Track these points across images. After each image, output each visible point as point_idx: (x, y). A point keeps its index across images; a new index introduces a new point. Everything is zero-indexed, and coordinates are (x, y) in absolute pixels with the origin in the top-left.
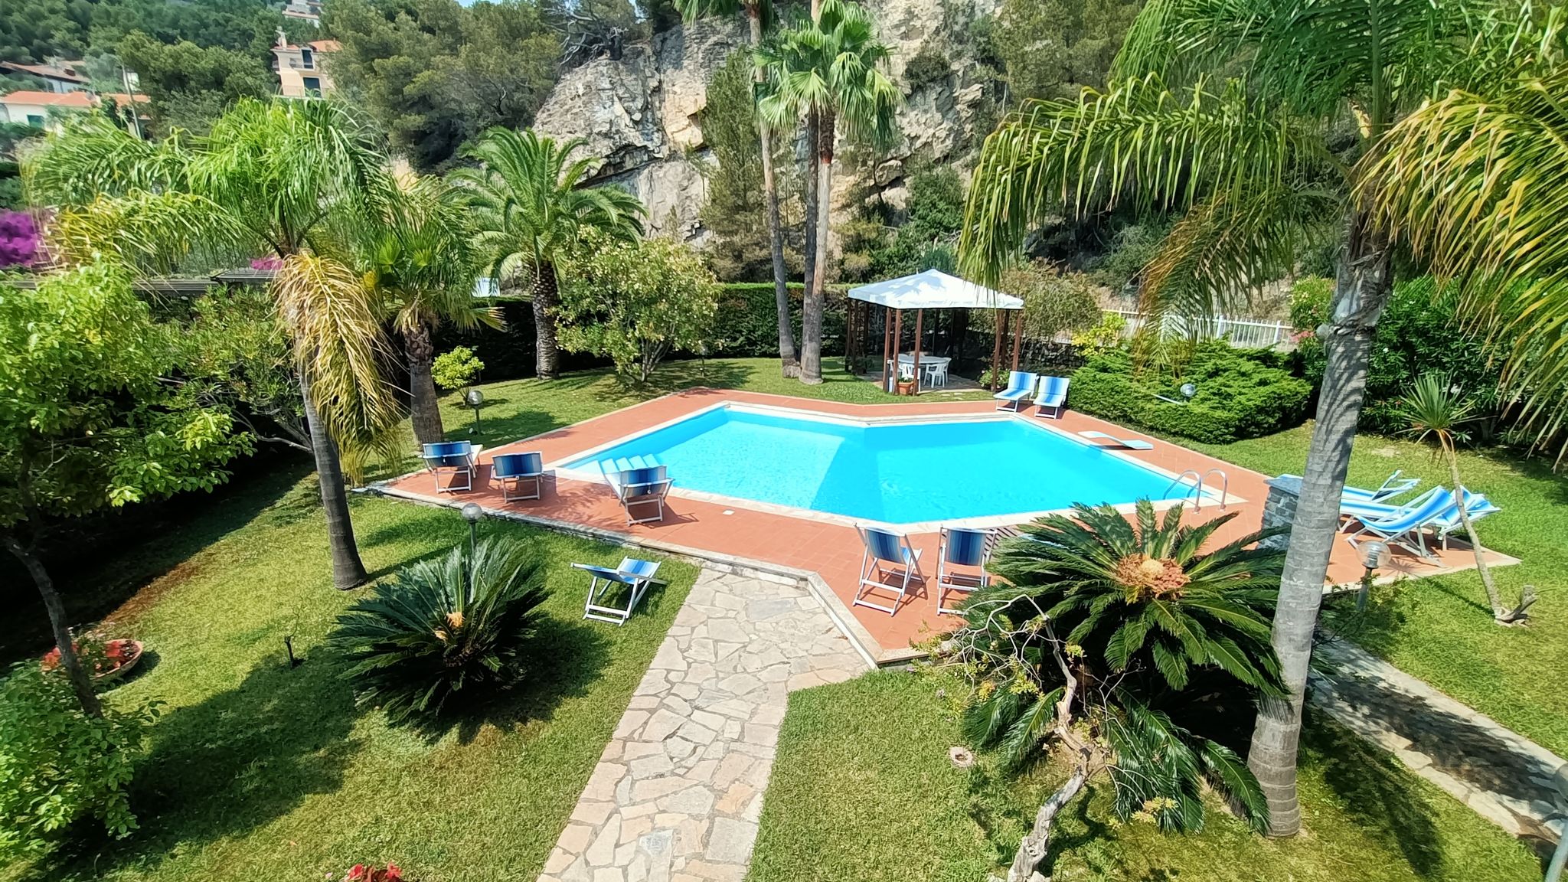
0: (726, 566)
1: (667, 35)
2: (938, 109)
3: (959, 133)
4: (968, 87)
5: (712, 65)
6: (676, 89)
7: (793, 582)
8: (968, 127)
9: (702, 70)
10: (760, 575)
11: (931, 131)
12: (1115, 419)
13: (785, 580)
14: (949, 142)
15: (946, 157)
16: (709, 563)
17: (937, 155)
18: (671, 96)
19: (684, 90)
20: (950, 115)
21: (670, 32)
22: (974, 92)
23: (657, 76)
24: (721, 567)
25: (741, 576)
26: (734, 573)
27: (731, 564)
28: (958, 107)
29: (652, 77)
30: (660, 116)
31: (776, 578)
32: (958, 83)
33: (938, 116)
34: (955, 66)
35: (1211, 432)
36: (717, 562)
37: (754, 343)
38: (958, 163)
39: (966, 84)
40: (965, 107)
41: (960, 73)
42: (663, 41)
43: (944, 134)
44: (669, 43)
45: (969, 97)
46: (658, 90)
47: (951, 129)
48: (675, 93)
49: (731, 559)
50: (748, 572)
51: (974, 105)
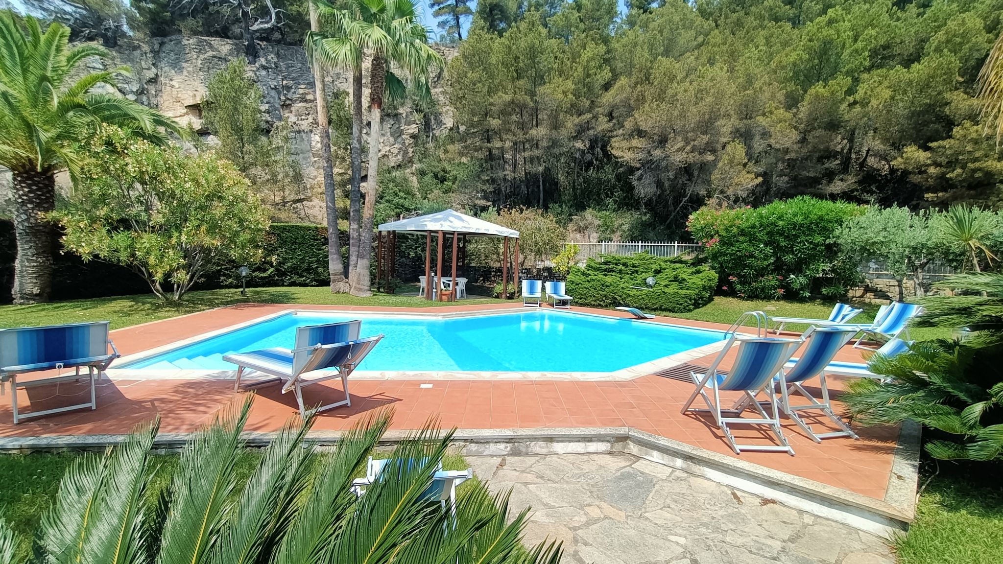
0: (502, 446)
1: (166, 40)
2: (392, 135)
3: (406, 153)
4: (409, 125)
5: (211, 72)
6: (173, 83)
7: (603, 447)
8: (410, 150)
9: (201, 73)
10: (559, 447)
11: (388, 148)
12: (606, 306)
13: (593, 447)
14: (400, 157)
15: (399, 166)
16: (473, 447)
17: (393, 164)
18: (168, 88)
19: (182, 86)
20: (399, 140)
21: (169, 38)
22: (413, 129)
23: (154, 70)
24: (492, 448)
25: (527, 454)
26: (515, 453)
27: (510, 440)
28: (404, 136)
29: (149, 69)
30: (155, 102)
31: (579, 447)
32: (403, 121)
33: (392, 139)
34: (401, 111)
35: (681, 304)
36: (486, 441)
37: (284, 274)
38: (408, 170)
39: (409, 123)
40: (408, 137)
41: (404, 115)
42: (162, 44)
43: (396, 151)
44: (167, 47)
45: (411, 131)
46: (154, 81)
47: (400, 149)
48: (172, 86)
49: (508, 433)
50: (538, 447)
51: (413, 136)
